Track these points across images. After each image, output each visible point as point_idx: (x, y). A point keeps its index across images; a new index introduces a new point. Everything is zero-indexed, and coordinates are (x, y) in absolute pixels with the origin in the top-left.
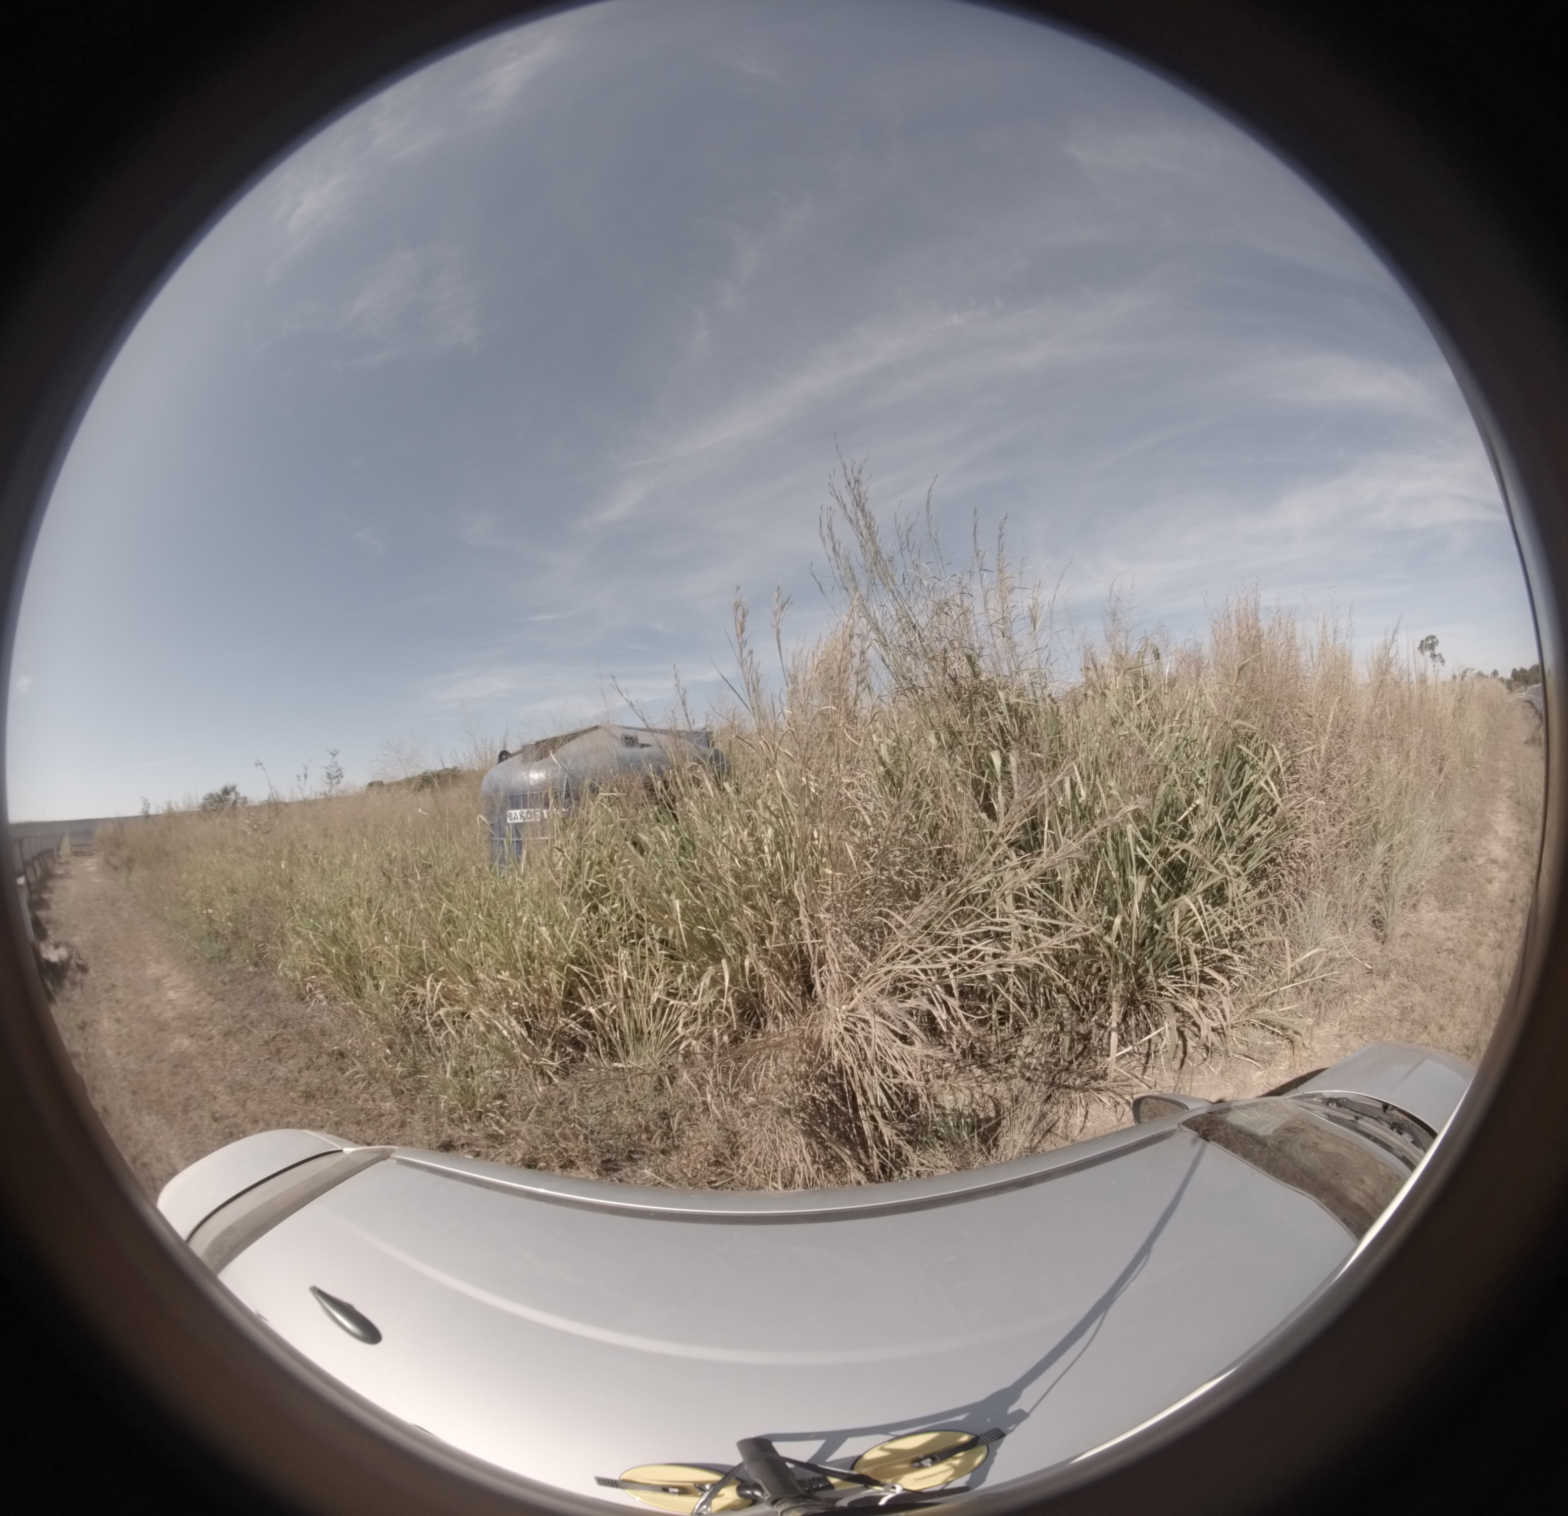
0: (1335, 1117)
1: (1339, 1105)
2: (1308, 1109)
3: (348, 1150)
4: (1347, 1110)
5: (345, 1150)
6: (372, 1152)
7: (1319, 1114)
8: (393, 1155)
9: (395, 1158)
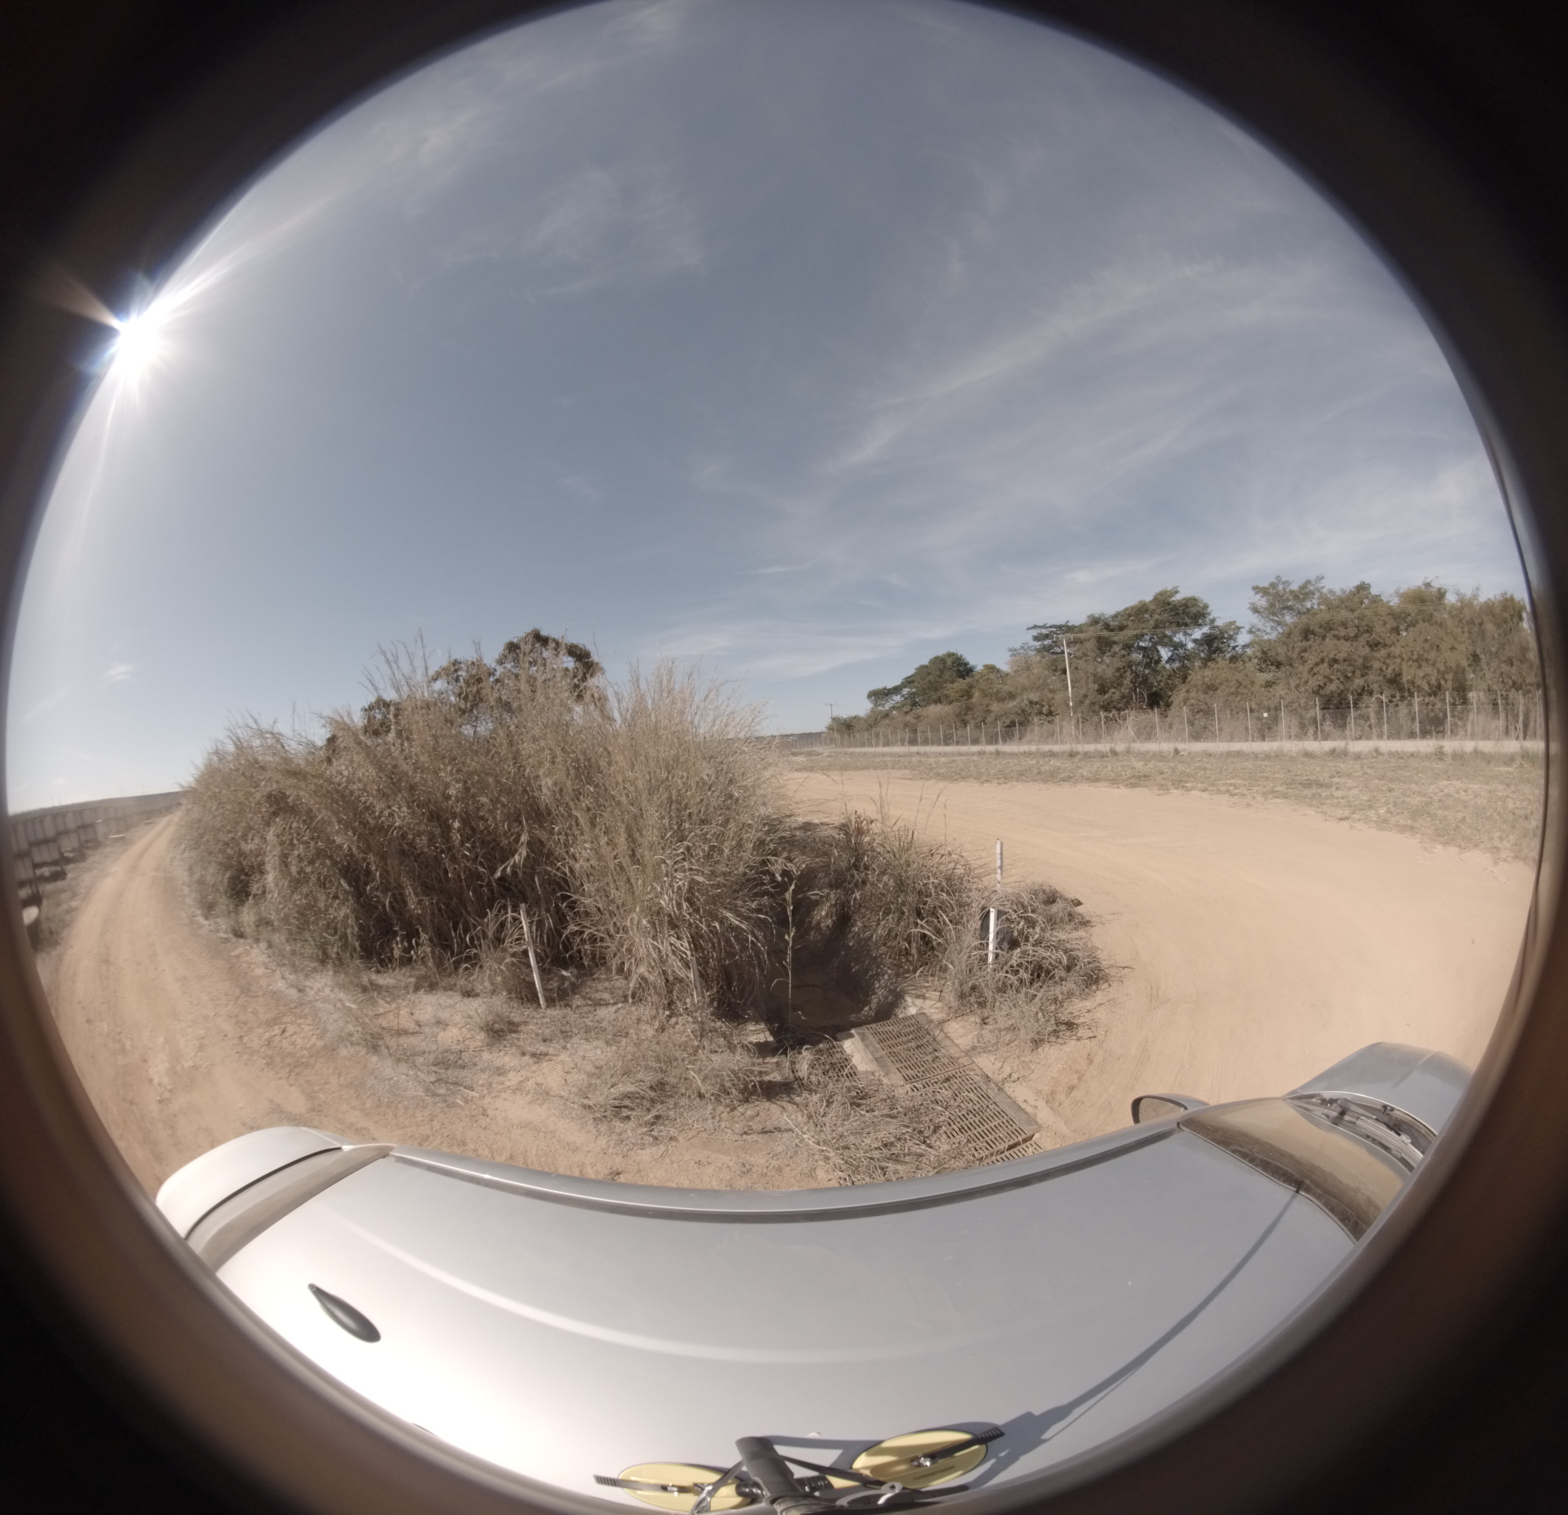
1: (1338, 1106)
3: (347, 1147)
5: (344, 1147)
6: (372, 1148)
8: (391, 1153)
9: (393, 1156)
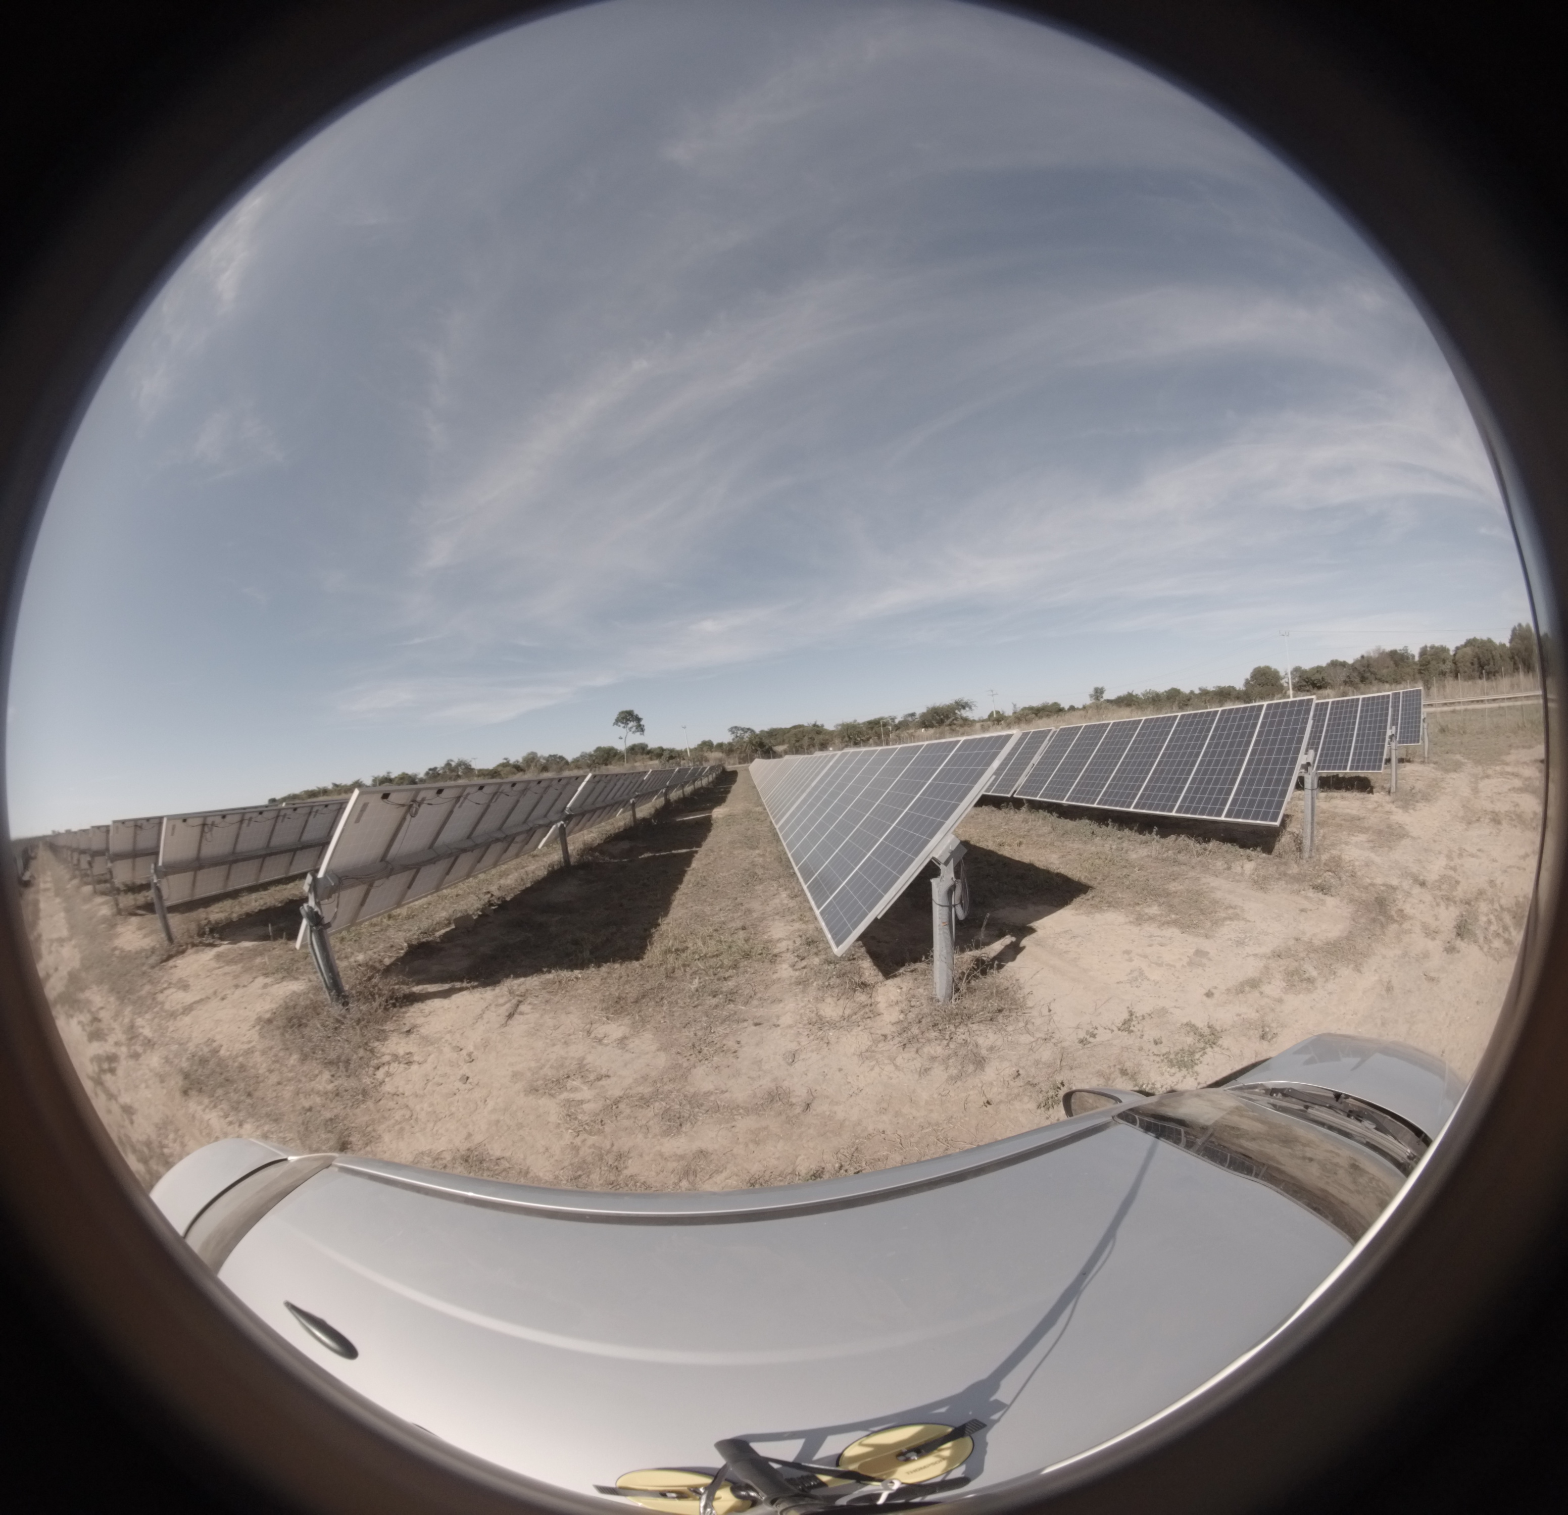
0: (1280, 1107)
1: (1285, 1095)
2: (1250, 1099)
3: (292, 1158)
4: (1294, 1100)
5: (290, 1158)
6: (316, 1159)
7: (1263, 1103)
8: (334, 1163)
9: (336, 1166)
